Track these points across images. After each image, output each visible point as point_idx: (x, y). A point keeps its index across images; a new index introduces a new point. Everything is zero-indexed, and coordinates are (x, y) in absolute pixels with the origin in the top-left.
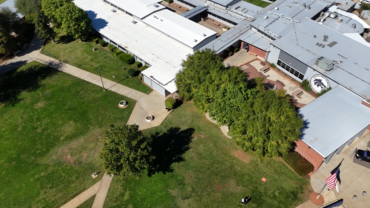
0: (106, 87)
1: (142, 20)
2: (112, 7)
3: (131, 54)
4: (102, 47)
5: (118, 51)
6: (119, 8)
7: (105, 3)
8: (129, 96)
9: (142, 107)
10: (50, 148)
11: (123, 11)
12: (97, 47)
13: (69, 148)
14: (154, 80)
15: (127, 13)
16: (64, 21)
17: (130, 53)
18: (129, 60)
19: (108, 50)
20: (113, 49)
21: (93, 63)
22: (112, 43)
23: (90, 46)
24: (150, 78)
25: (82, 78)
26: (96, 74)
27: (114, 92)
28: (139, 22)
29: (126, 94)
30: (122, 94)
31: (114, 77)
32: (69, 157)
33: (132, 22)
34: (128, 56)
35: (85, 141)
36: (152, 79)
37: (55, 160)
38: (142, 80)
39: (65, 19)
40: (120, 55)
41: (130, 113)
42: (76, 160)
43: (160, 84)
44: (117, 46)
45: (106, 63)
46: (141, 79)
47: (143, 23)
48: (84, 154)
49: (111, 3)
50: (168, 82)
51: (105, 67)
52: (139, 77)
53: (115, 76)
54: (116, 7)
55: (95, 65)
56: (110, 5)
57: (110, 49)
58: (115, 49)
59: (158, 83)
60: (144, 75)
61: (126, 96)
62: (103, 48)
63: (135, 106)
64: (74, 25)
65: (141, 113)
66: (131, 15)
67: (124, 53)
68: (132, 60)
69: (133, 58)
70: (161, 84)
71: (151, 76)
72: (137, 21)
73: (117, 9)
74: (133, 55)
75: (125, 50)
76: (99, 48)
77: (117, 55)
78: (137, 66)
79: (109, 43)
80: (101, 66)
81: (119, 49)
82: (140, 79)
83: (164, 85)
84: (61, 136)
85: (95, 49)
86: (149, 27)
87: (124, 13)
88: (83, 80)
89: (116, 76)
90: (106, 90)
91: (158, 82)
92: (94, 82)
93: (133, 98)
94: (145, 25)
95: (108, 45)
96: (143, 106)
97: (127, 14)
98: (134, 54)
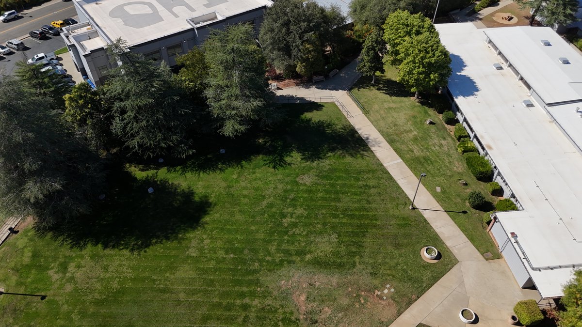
0: (417, 204)
1: (546, 107)
2: (499, 57)
3: (492, 162)
4: (444, 124)
5: (469, 145)
6: (510, 65)
7: (489, 45)
8: (449, 244)
9: (463, 282)
10: (286, 262)
11: (517, 73)
12: (436, 120)
13: (309, 282)
14: (516, 245)
15: (522, 79)
16: (409, 60)
17: (490, 159)
18: (482, 173)
19: (452, 133)
20: (463, 137)
21: (415, 146)
22: (465, 125)
23: (426, 112)
24: (510, 236)
25: (385, 165)
26: (411, 168)
27: (425, 220)
28: (538, 107)
29: (446, 236)
30: (438, 231)
31: (438, 189)
32: (303, 298)
33: (525, 102)
34: (485, 164)
35: (339, 286)
36: (513, 240)
37: (282, 289)
38: (489, 225)
39: (410, 58)
40: (470, 154)
41: (435, 279)
42: (311, 312)
43: (524, 261)
44: (472, 135)
45: (438, 157)
46: (489, 223)
47: (545, 112)
48: (326, 309)
49: (499, 51)
50: (546, 265)
51: (432, 163)
52: (486, 216)
53: (441, 190)
54: (507, 61)
55: (417, 152)
56: (495, 53)
57: (458, 134)
58: (466, 139)
59: (522, 256)
60: (499, 221)
61: (444, 240)
62: (446, 125)
63: (451, 269)
64: (419, 73)
65: (455, 292)
66: (529, 87)
67: (479, 154)
68: (486, 175)
69: (492, 171)
70: (528, 261)
71: (513, 234)
72: (535, 103)
73: (505, 66)
74: (493, 166)
75: (483, 149)
76: (439, 122)
77: (464, 152)
78: (491, 190)
79: (461, 122)
80: (426, 159)
81: (472, 141)
82: (485, 221)
83: (533, 269)
84: (310, 252)
85: (431, 123)
86: (554, 125)
87: (516, 79)
88: (385, 169)
89: (444, 191)
90: (414, 209)
91: (523, 253)
92: (401, 182)
93: (455, 252)
94: (548, 118)
95: (457, 124)
96: (465, 280)
97: (520, 81)
98: (497, 165)
